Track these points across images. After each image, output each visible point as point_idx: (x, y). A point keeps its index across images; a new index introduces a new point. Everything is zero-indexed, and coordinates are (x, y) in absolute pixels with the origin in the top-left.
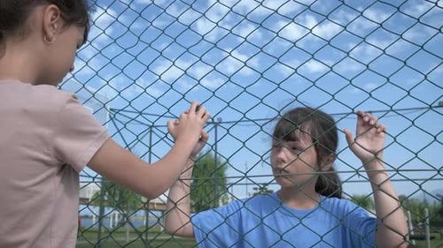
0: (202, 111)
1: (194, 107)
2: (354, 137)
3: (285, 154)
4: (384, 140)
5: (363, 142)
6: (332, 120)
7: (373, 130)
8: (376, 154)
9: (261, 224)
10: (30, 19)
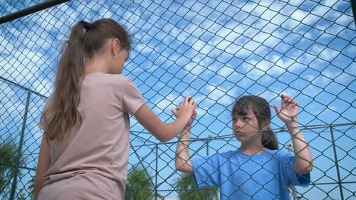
1: (187, 99)
2: (279, 109)
3: (240, 123)
4: (296, 110)
5: (285, 112)
7: (291, 105)
8: (292, 118)
10: (106, 45)
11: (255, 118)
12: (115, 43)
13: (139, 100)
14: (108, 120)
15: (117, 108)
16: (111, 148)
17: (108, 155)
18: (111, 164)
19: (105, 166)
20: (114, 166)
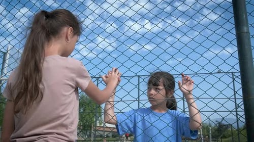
0: (117, 72)
2: (181, 84)
3: (153, 92)
4: (192, 87)
5: (185, 86)
6: (173, 78)
7: (189, 82)
8: (190, 92)
9: (143, 119)
10: (62, 32)
11: (164, 90)
12: (70, 31)
13: (87, 78)
14: (66, 95)
15: (70, 85)
16: (67, 116)
17: (65, 123)
18: (67, 129)
19: (62, 131)
20: (69, 130)
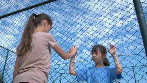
4: (116, 50)
8: (114, 53)
11: (100, 53)
12: (46, 22)
14: (43, 49)
15: (46, 45)
